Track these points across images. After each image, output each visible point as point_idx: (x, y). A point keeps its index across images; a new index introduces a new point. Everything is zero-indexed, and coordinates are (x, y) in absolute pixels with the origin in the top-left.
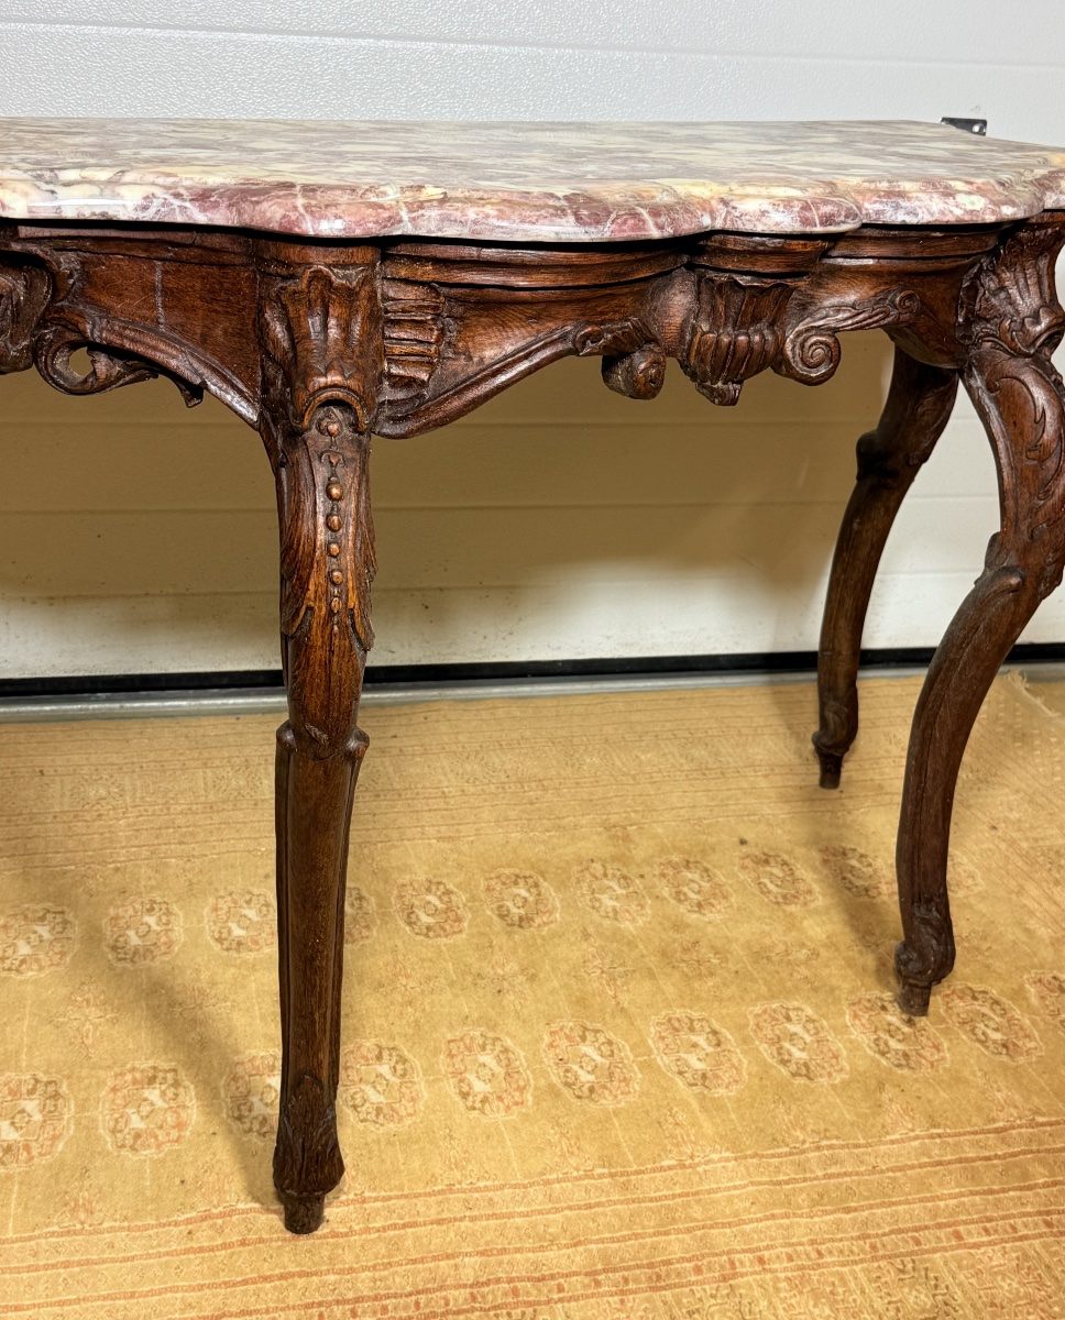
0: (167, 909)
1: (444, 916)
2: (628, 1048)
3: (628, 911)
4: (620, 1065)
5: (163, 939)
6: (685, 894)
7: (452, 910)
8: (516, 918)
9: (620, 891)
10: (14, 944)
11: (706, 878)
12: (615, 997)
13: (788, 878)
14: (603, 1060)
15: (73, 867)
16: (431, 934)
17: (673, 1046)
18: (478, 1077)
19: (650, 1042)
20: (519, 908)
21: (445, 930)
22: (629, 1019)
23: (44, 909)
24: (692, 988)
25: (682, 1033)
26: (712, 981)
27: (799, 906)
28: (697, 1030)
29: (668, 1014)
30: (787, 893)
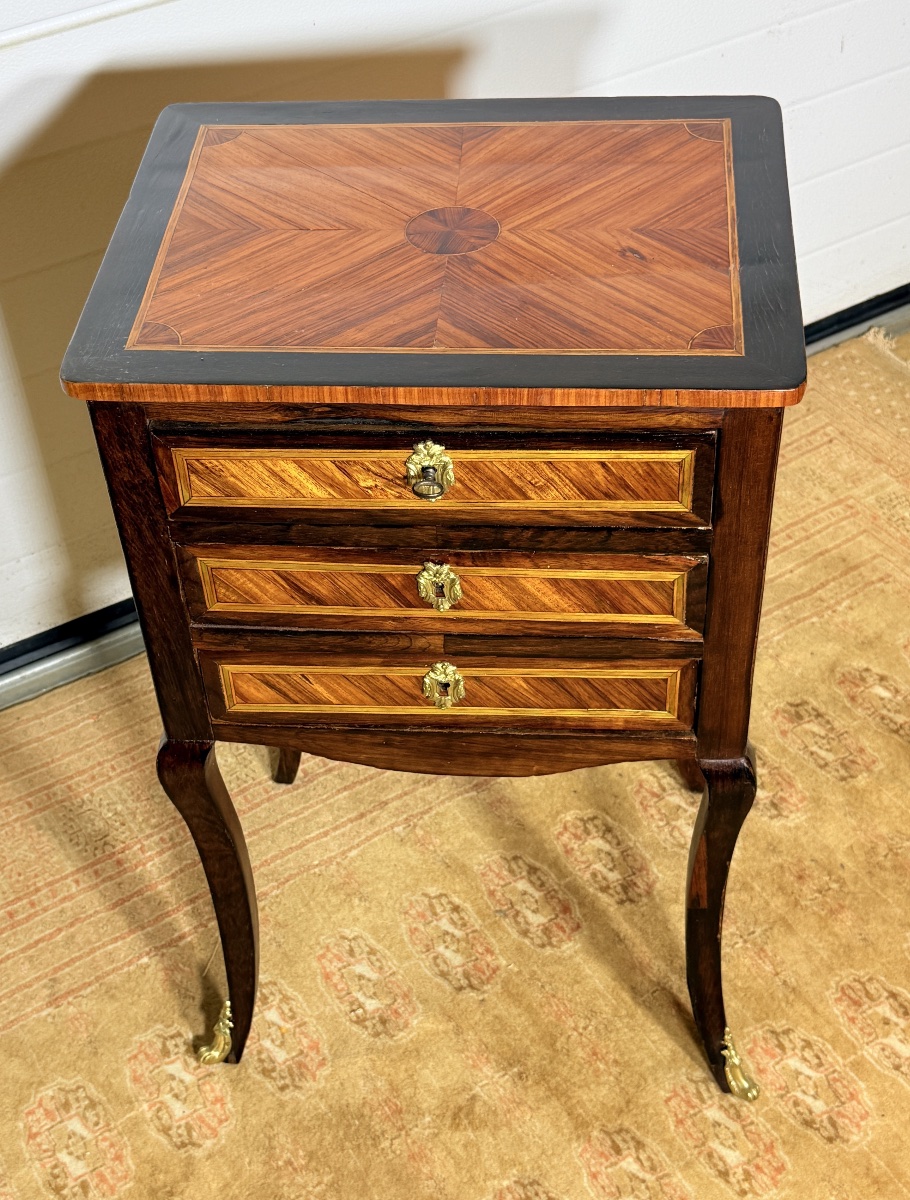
0: (280, 993)
1: (549, 908)
2: (830, 1047)
4: (836, 1075)
5: (305, 1042)
7: (553, 896)
8: (619, 889)
10: (161, 1102)
11: (759, 762)
12: (778, 974)
13: (832, 736)
14: (819, 1075)
15: (145, 960)
17: (867, 1031)
18: (722, 1144)
19: (845, 1032)
20: (611, 870)
21: (565, 931)
22: (807, 1003)
23: (159, 1036)
24: (836, 935)
25: (865, 1007)
26: (847, 917)
27: (865, 775)
28: (875, 996)
29: (837, 983)
30: (843, 759)
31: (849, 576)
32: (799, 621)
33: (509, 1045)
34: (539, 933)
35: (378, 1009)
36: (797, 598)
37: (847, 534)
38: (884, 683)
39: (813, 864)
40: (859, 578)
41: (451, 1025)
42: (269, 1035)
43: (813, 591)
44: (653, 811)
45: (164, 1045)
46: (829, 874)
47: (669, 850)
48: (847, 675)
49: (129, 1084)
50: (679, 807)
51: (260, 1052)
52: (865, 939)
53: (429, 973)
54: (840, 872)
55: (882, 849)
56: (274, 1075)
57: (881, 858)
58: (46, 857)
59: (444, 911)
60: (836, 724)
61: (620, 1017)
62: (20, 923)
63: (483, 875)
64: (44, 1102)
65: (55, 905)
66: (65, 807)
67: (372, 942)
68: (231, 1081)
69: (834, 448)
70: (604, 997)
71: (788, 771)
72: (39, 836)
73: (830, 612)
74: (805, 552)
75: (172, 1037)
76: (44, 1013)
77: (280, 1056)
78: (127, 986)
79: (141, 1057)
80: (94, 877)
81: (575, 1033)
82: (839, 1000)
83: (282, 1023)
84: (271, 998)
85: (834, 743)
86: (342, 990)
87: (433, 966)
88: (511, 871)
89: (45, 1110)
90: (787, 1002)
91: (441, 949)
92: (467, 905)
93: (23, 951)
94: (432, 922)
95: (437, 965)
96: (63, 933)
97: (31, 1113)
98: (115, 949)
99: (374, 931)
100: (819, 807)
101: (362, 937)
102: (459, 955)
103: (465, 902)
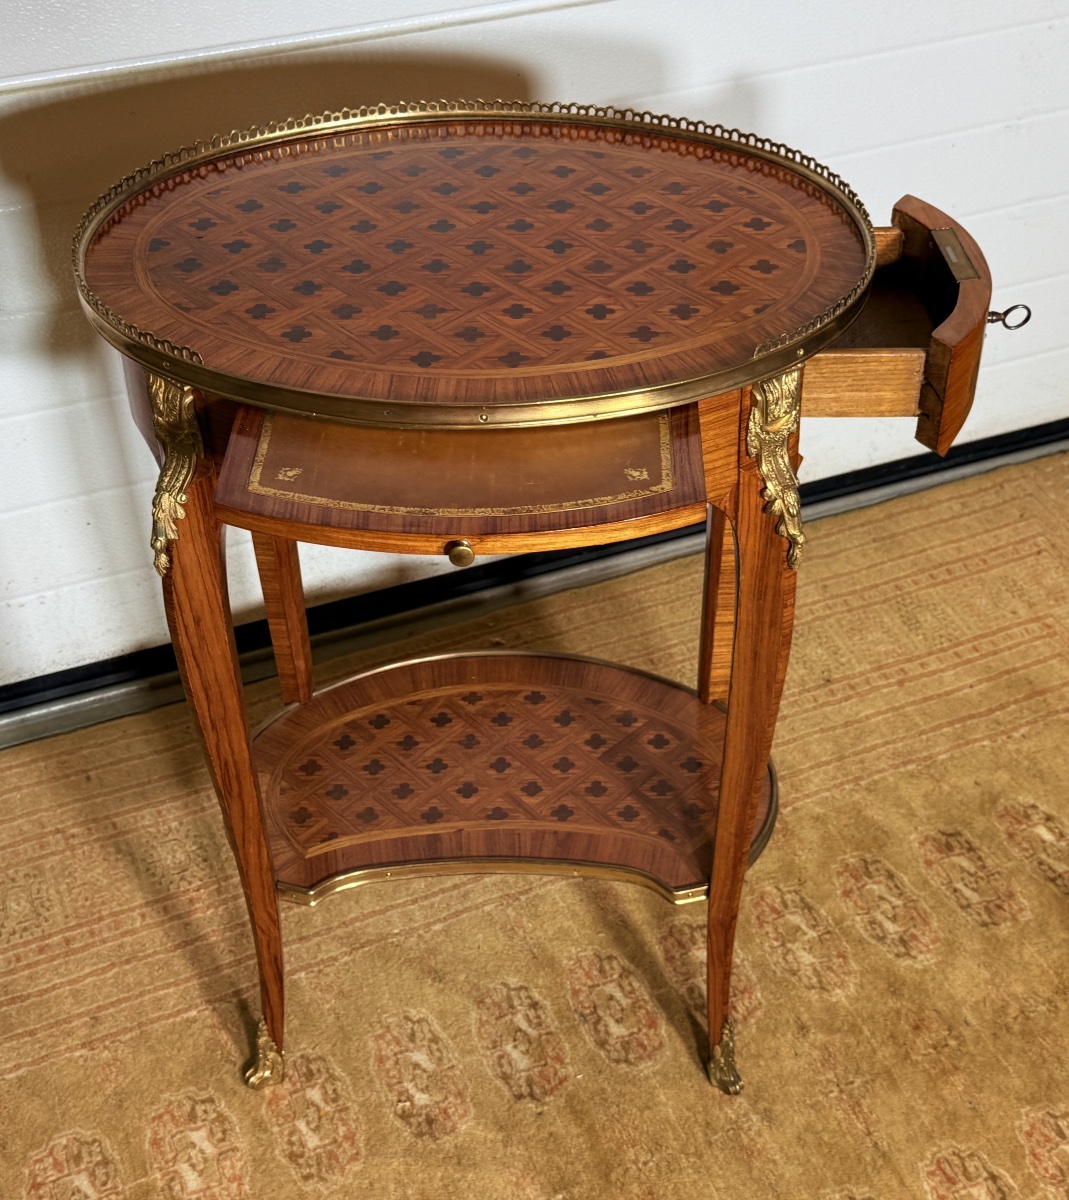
0: (327, 1070)
1: (633, 1020)
3: (830, 968)
5: (342, 1130)
6: (881, 926)
7: (640, 1007)
9: (812, 934)
10: (175, 1172)
11: (895, 891)
12: (869, 1134)
13: (981, 874)
15: (194, 1013)
16: (631, 1057)
21: (645, 1048)
22: (895, 1171)
23: (190, 1098)
24: (944, 1100)
25: (961, 1185)
26: (959, 1081)
27: (1009, 924)
28: (974, 1175)
29: (934, 1155)
30: (989, 902)
31: (1033, 701)
32: (967, 743)
33: (559, 1168)
34: (618, 1046)
35: (426, 1106)
36: (972, 717)
37: (1040, 654)
38: (1050, 824)
39: (934, 1014)
40: (1044, 705)
41: (500, 1137)
42: (306, 1116)
43: (991, 711)
44: (769, 928)
45: (193, 1109)
46: (950, 1029)
47: (779, 974)
48: (1009, 808)
49: (147, 1146)
50: (798, 929)
51: (291, 1134)
52: (974, 1109)
53: (490, 1073)
54: (961, 1029)
55: (1013, 1011)
56: (301, 1161)
57: (1010, 1020)
58: (119, 884)
59: (521, 1005)
60: (989, 862)
61: (687, 1155)
62: (75, 952)
63: (571, 971)
64: (56, 1150)
65: (114, 938)
66: (150, 833)
67: (437, 1027)
68: (254, 1160)
69: (1043, 561)
70: (674, 1129)
71: (925, 906)
72: (117, 860)
73: (1004, 738)
74: (990, 667)
75: (203, 1102)
76: (77, 1054)
77: (313, 1141)
78: (169, 1037)
79: (166, 1117)
80: (162, 913)
81: (634, 1167)
82: (931, 1174)
83: (322, 1105)
84: (317, 1076)
85: (982, 884)
86: (394, 1077)
87: (496, 1066)
88: (601, 971)
89: (55, 1159)
90: (874, 1168)
91: (509, 1048)
92: (547, 1003)
93: (70, 983)
94: (506, 1015)
95: (501, 1066)
96: (116, 970)
97: (41, 1161)
98: (166, 994)
99: (442, 1015)
100: (952, 952)
101: (427, 1021)
102: (527, 1057)
103: (545, 999)
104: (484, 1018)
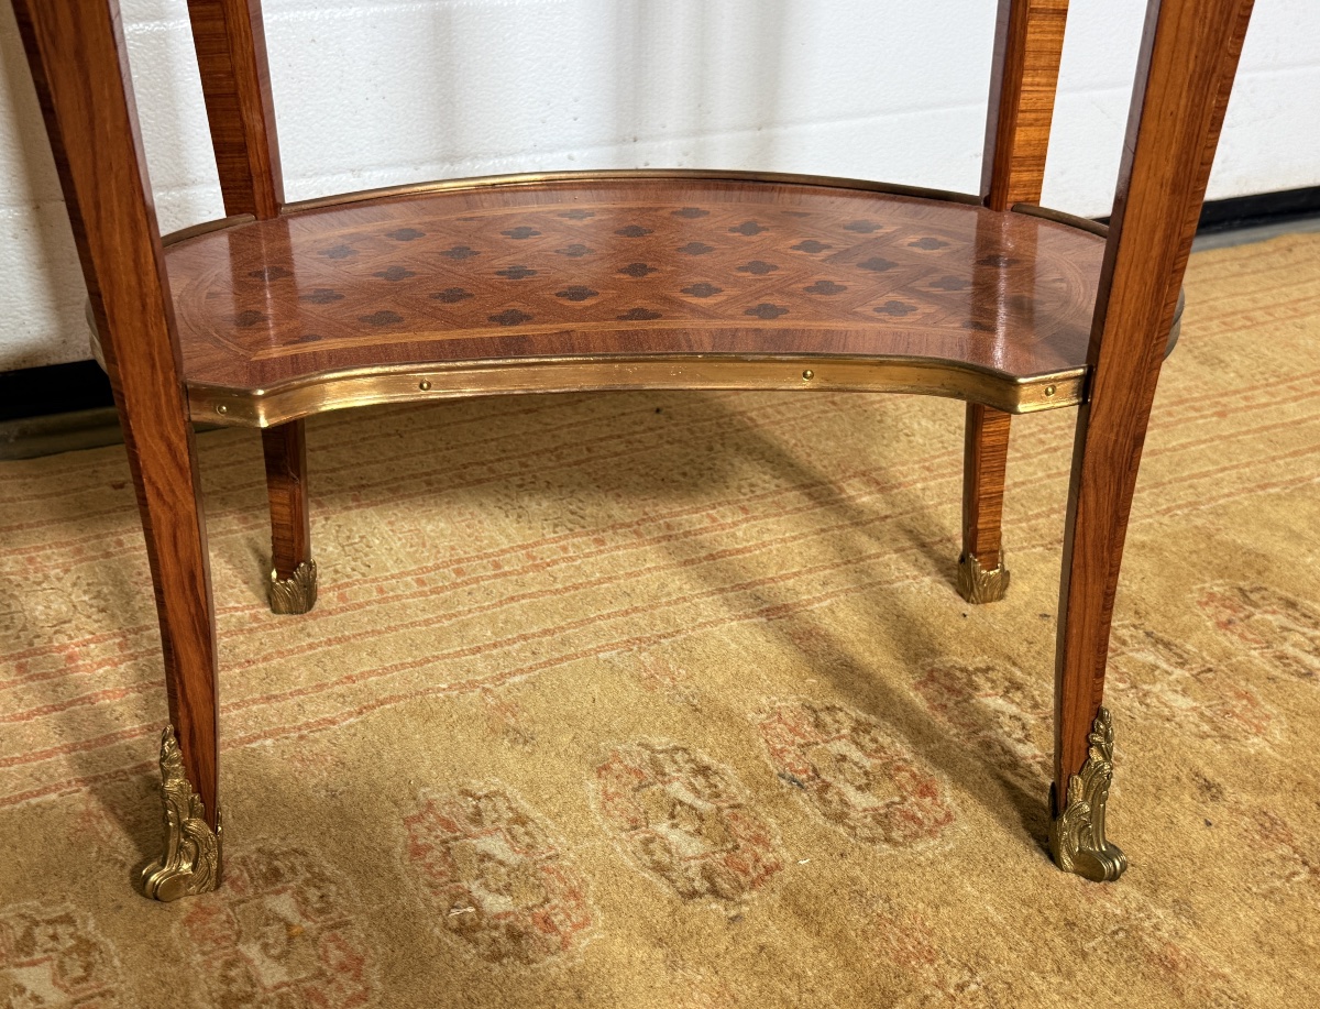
0: (310, 868)
1: (890, 786)
5: (336, 955)
7: (899, 769)
9: (1178, 673)
11: (1304, 620)
16: (896, 835)
21: (920, 824)
34: (869, 821)
35: (507, 914)
42: (262, 938)
45: (27, 933)
50: (1155, 667)
51: (229, 964)
53: (630, 864)
59: (679, 771)
61: (1042, 973)
63: (764, 726)
66: (11, 581)
67: (525, 806)
70: (1005, 935)
75: (50, 922)
77: (272, 974)
80: (13, 673)
83: (294, 918)
84: (288, 877)
86: (441, 873)
87: (640, 854)
88: (818, 724)
91: (663, 828)
92: (728, 768)
94: (652, 784)
95: (650, 853)
99: (532, 786)
101: (503, 795)
102: (700, 839)
103: (721, 761)
104: (612, 790)
